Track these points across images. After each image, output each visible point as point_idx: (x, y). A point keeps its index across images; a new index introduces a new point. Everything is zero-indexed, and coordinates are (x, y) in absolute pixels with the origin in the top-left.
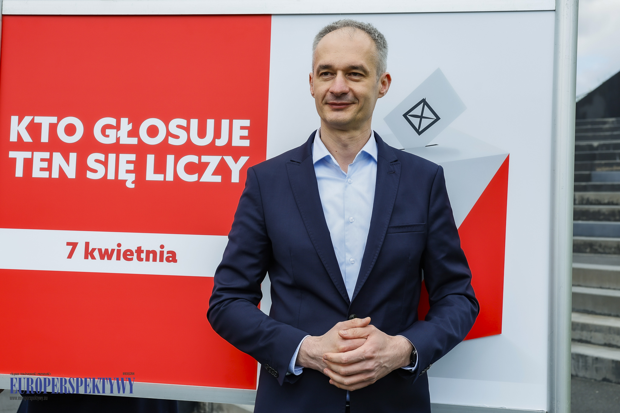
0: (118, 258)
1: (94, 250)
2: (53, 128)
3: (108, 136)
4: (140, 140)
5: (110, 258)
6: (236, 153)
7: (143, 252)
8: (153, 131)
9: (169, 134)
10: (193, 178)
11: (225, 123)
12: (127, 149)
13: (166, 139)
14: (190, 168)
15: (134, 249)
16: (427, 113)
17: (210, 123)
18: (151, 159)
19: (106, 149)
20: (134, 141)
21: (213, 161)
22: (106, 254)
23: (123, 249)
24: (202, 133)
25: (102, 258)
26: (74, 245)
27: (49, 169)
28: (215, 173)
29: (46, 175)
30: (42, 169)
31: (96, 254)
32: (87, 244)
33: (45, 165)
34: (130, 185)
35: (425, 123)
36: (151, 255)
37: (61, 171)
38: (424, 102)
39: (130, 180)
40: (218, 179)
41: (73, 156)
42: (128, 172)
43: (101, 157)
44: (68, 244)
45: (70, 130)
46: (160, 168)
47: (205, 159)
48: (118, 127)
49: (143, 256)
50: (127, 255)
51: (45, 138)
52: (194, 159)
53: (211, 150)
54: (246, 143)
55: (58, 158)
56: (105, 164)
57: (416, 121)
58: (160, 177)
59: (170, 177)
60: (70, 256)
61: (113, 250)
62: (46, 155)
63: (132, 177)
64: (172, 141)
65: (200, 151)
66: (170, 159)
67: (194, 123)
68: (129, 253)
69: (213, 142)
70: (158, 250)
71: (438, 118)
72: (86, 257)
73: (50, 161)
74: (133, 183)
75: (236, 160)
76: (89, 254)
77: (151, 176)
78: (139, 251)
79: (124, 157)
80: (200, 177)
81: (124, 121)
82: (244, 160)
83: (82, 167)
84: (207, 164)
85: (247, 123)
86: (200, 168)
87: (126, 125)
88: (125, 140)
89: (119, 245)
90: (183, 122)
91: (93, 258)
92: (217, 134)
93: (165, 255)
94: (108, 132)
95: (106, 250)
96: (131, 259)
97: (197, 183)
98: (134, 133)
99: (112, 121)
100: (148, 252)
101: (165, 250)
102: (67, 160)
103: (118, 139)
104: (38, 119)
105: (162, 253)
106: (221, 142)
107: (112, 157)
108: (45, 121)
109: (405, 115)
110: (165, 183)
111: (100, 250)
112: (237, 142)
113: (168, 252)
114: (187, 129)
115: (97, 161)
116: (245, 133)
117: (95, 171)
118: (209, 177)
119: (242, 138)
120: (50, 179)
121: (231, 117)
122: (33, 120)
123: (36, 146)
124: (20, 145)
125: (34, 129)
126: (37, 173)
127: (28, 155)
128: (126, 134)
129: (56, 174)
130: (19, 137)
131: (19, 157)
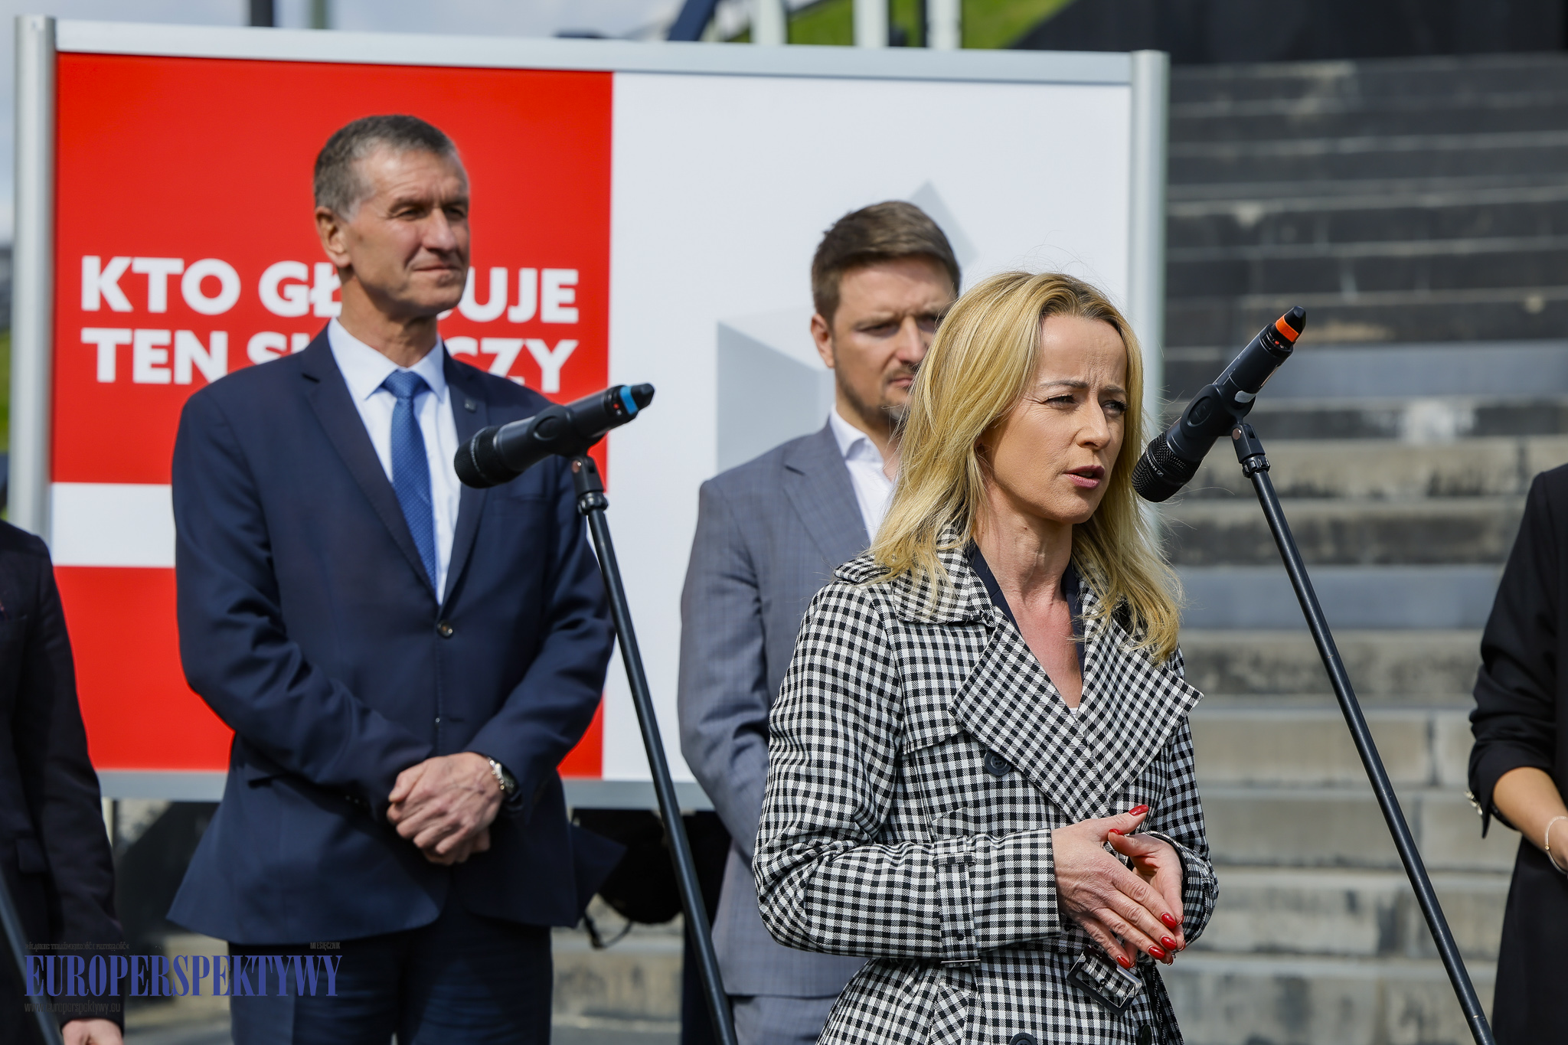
2: (174, 283)
3: (290, 300)
6: (552, 334)
11: (527, 276)
17: (498, 276)
19: (287, 326)
21: (507, 348)
24: (483, 296)
27: (170, 364)
28: (513, 369)
29: (162, 377)
30: (155, 366)
33: (161, 356)
37: (196, 372)
41: (219, 340)
43: (278, 341)
45: (211, 287)
47: (489, 345)
48: (310, 283)
51: (157, 302)
52: (467, 345)
54: (571, 316)
55: (187, 342)
62: (162, 336)
65: (479, 330)
69: (505, 314)
73: (170, 349)
75: (551, 346)
81: (323, 271)
82: (566, 347)
84: (493, 357)
85: (571, 276)
87: (326, 278)
88: (327, 308)
92: (513, 298)
94: (290, 290)
99: (298, 270)
102: (207, 347)
103: (312, 307)
104: (141, 265)
106: (521, 314)
107: (300, 340)
108: (157, 269)
112: (553, 314)
115: (271, 349)
116: (569, 296)
119: (562, 305)
120: (172, 387)
121: (540, 264)
122: (130, 267)
123: (139, 318)
124: (105, 317)
125: (134, 285)
126: (144, 373)
127: (123, 336)
128: (328, 296)
129: (184, 376)
130: (103, 301)
131: (105, 340)
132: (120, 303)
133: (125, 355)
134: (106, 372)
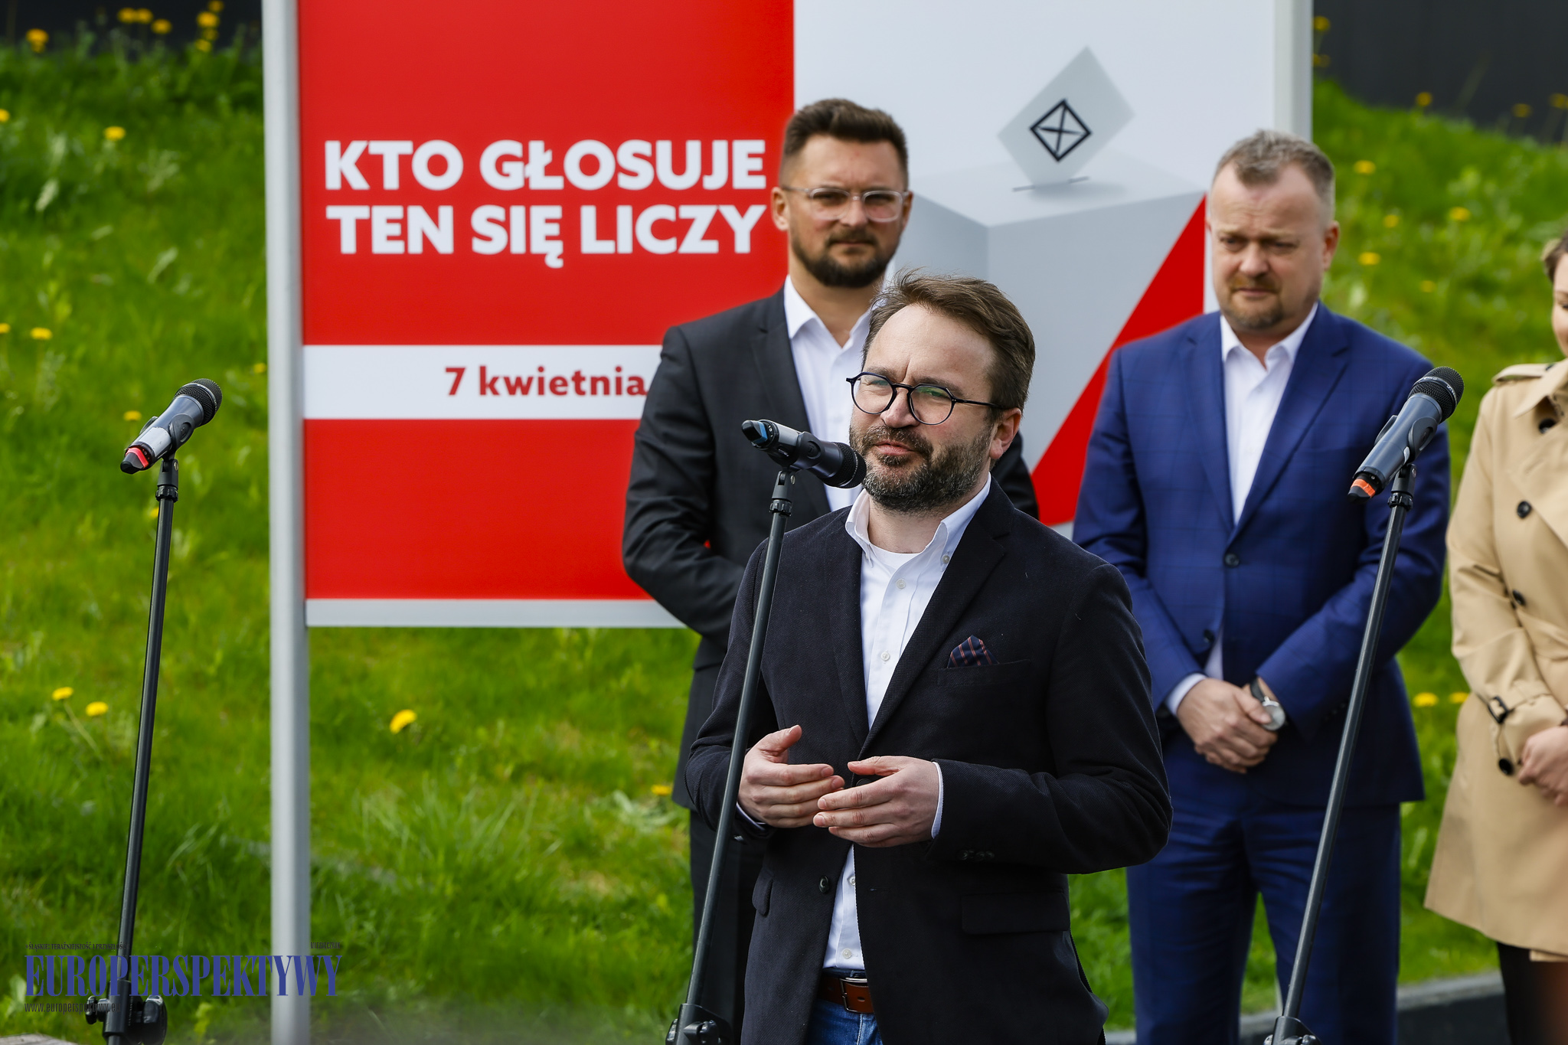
0: (541, 392)
1: (495, 380)
2: (405, 162)
3: (507, 175)
4: (567, 182)
5: (525, 391)
6: (743, 200)
7: (583, 379)
8: (590, 165)
9: (619, 169)
10: (667, 247)
11: (719, 147)
12: (545, 197)
13: (614, 180)
14: (661, 229)
15: (568, 375)
16: (1070, 124)
17: (693, 148)
18: (588, 215)
19: (506, 199)
20: (556, 183)
21: (701, 215)
22: (518, 386)
23: (548, 377)
24: (679, 166)
25: (512, 391)
26: (460, 372)
27: (404, 236)
28: (708, 236)
29: (397, 248)
30: (390, 238)
31: (500, 385)
32: (483, 370)
33: (396, 229)
34: (554, 262)
35: (1067, 141)
36: (600, 385)
37: (426, 241)
38: (1064, 105)
39: (553, 255)
40: (712, 247)
41: (446, 213)
42: (549, 238)
43: (498, 212)
44: (449, 370)
45: (438, 165)
46: (607, 229)
47: (686, 211)
48: (525, 159)
49: (586, 386)
50: (557, 386)
51: (391, 180)
52: (666, 212)
53: (697, 195)
54: (759, 183)
55: (417, 215)
56: (506, 225)
57: (1051, 139)
58: (606, 247)
59: (625, 247)
60: (453, 391)
61: (530, 380)
62: (396, 212)
63: (557, 247)
64: (625, 182)
65: (677, 198)
66: (624, 213)
67: (664, 148)
68: (559, 382)
69: (700, 182)
70: (612, 377)
71: (1088, 133)
72: (483, 392)
73: (404, 222)
74: (559, 257)
75: (742, 211)
76: (487, 386)
77: (591, 244)
78: (578, 378)
79: (540, 213)
80: (679, 244)
81: (537, 147)
82: (756, 212)
83: (464, 232)
84: (689, 223)
85: (759, 146)
86: (677, 229)
87: (540, 154)
88: (541, 182)
89: (541, 369)
90: (644, 147)
91: (495, 392)
92: (707, 168)
93: (625, 384)
94: (507, 167)
95: (519, 380)
96: (564, 393)
97: (675, 256)
98: (555, 168)
99: (514, 147)
100: (594, 380)
101: (625, 375)
102: (435, 218)
103: (527, 181)
104: (376, 147)
105: (619, 380)
106: (713, 182)
107: (517, 212)
108: (390, 151)
109: (1033, 129)
110: (616, 258)
111: (507, 380)
112: (743, 181)
113: (631, 379)
114: (652, 160)
115: (491, 220)
116: (757, 164)
117: (487, 239)
118: (696, 243)
119: (751, 173)
120: (406, 256)
121: (730, 137)
122: (367, 149)
123: (376, 195)
124: (347, 196)
125: (370, 165)
126: (381, 245)
127: (362, 212)
128: (541, 171)
129: (416, 247)
130: (344, 180)
131: (346, 216)
132: (359, 182)
133: (364, 228)
134: (348, 244)
